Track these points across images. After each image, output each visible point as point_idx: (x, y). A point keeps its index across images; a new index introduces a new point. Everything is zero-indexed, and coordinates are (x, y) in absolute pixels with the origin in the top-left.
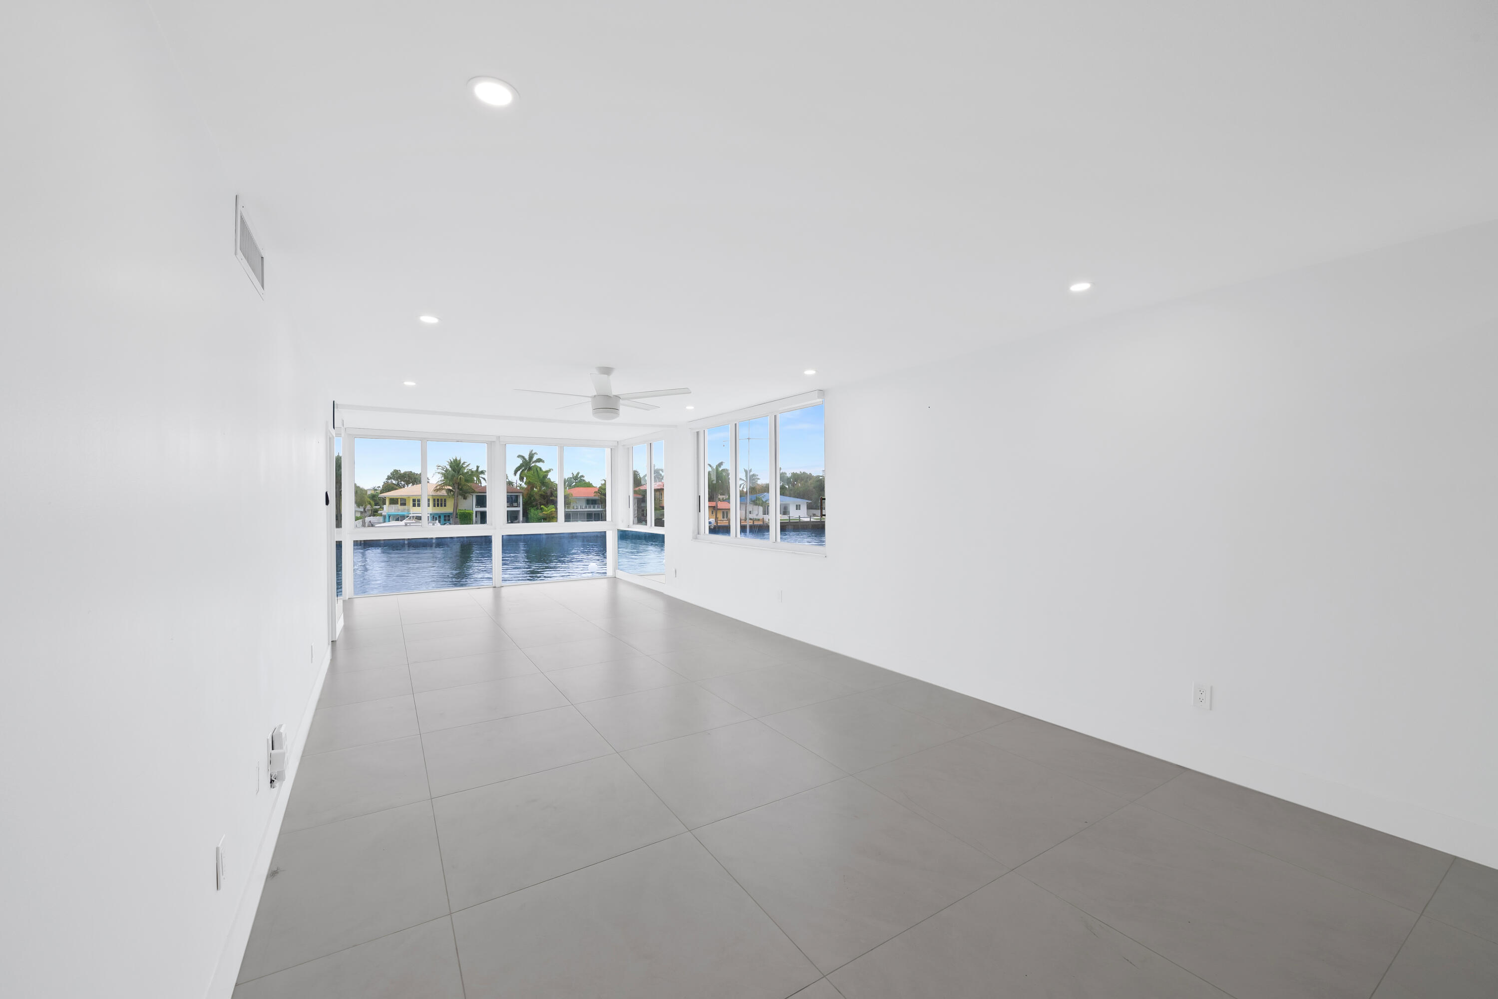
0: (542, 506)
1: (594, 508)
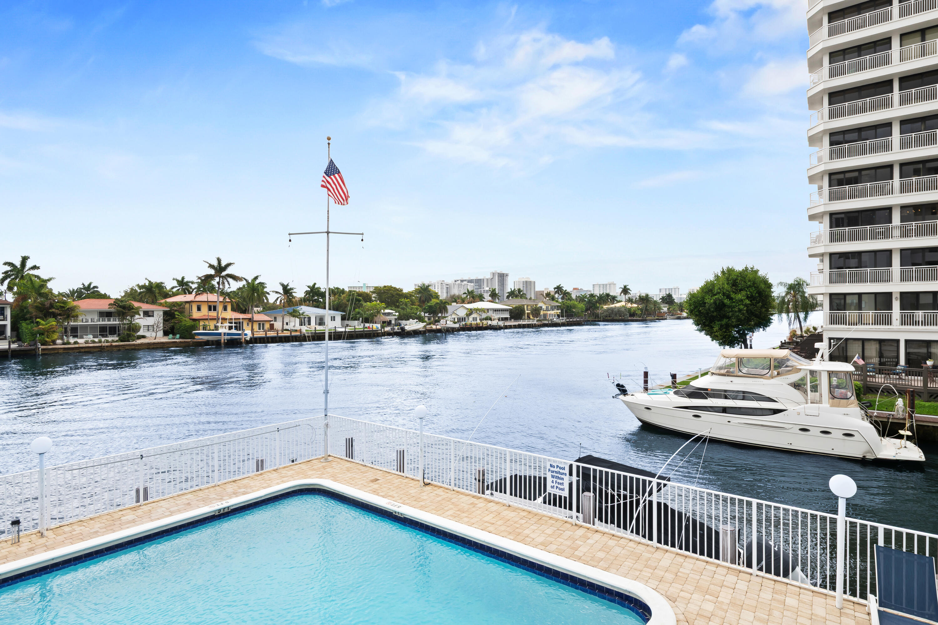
0: (38, 320)
1: (109, 320)
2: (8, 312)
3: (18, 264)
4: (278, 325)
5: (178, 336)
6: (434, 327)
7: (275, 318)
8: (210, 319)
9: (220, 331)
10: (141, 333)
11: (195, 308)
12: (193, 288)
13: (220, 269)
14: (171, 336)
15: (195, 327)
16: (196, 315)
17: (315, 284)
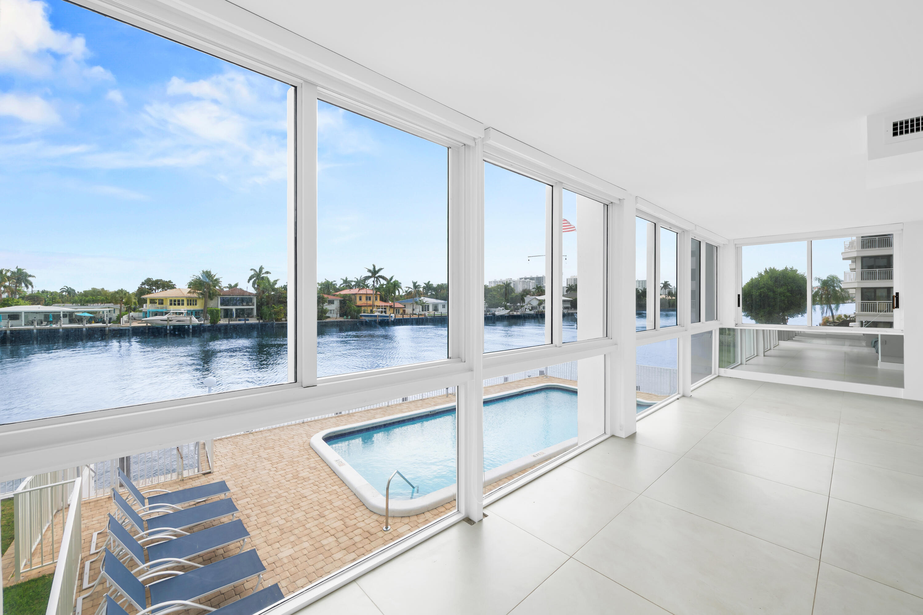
2: (255, 301)
3: (258, 270)
4: (409, 310)
5: (349, 317)
6: (515, 313)
7: (405, 306)
8: (368, 306)
9: (376, 314)
10: (327, 315)
11: (358, 298)
12: (353, 285)
13: (374, 272)
14: (345, 317)
15: (359, 312)
16: (359, 303)
17: (429, 282)
